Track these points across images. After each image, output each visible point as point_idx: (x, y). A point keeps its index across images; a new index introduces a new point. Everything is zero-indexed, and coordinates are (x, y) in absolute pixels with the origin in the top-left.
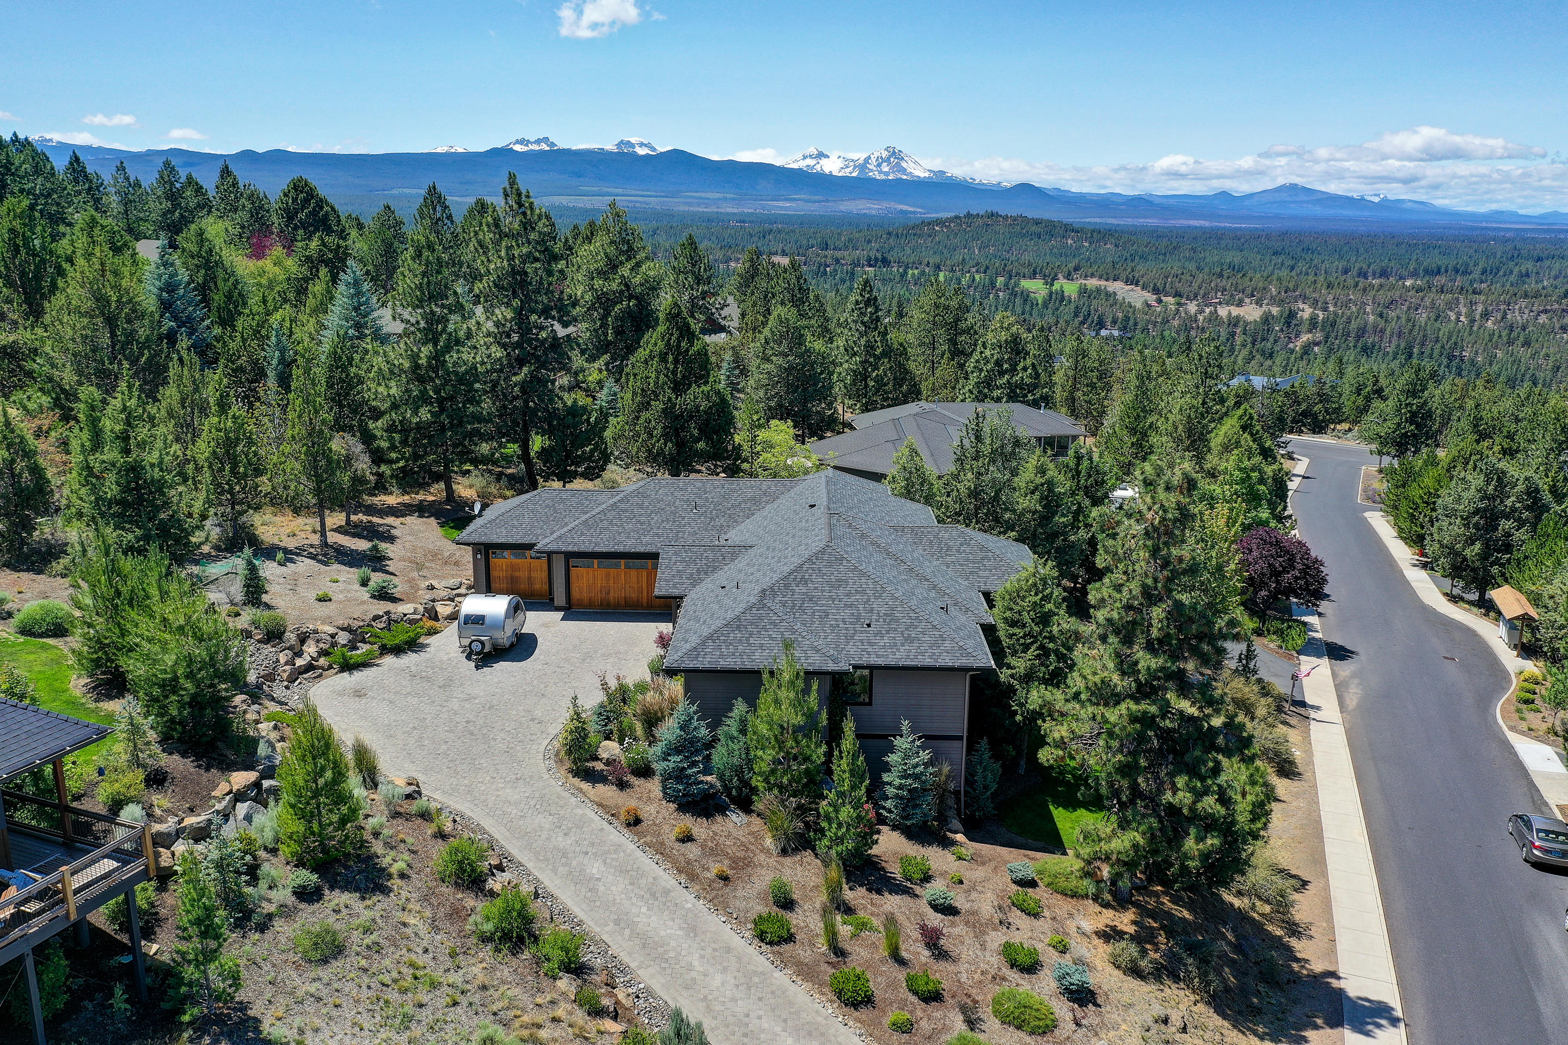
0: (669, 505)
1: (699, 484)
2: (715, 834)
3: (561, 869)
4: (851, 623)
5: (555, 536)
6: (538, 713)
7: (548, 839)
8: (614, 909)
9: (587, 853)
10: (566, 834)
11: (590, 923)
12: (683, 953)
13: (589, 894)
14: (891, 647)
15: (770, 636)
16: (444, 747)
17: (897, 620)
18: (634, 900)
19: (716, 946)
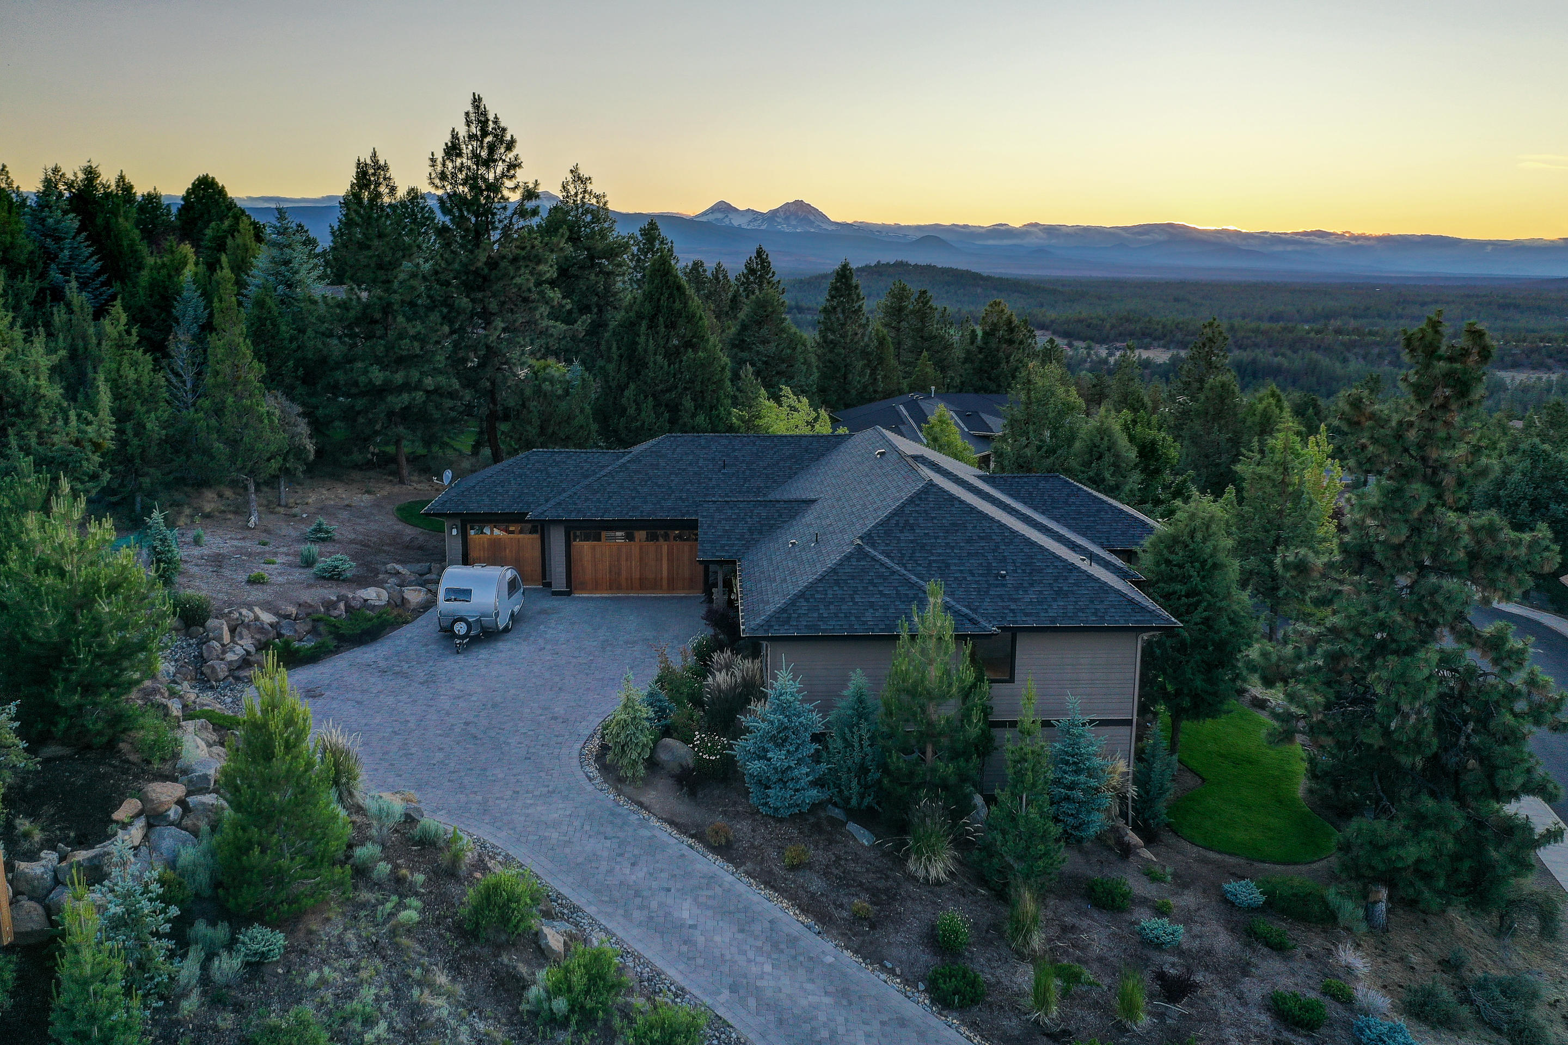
0: (690, 464)
1: (725, 442)
2: (838, 858)
3: (636, 914)
4: (981, 575)
5: (552, 502)
6: (559, 710)
7: (610, 872)
8: (726, 969)
9: (669, 890)
10: (633, 864)
11: (696, 992)
12: (841, 1030)
13: (684, 948)
14: (1040, 603)
15: (880, 592)
16: (440, 756)
17: (1040, 571)
18: (751, 954)
19: (885, 1018)
